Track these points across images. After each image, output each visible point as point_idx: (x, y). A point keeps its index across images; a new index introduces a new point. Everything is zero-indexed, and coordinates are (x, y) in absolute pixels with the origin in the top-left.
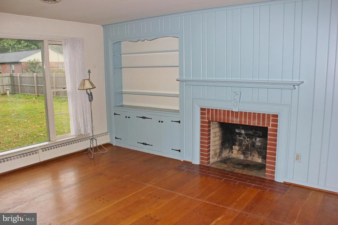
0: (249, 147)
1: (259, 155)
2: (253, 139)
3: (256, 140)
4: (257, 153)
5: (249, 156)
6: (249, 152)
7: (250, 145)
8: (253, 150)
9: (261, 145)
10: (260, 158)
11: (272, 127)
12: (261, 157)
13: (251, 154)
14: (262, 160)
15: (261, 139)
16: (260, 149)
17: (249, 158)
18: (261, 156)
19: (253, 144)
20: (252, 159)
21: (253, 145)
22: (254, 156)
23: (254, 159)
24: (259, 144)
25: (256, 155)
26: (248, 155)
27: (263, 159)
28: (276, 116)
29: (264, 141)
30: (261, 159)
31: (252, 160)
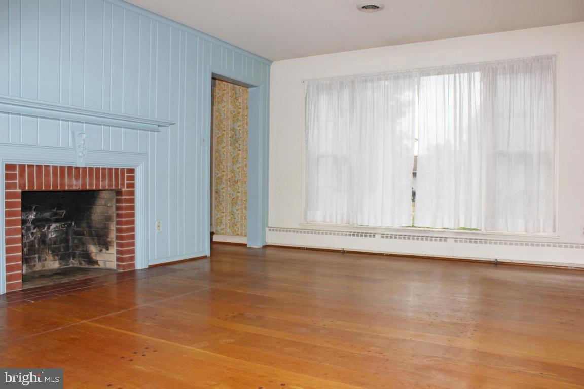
0: (35, 246)
1: (54, 256)
2: (44, 229)
3: (49, 228)
4: (50, 252)
5: (37, 263)
6: (36, 256)
7: (36, 241)
8: (43, 249)
9: (56, 236)
10: (56, 260)
11: (127, 188)
12: (57, 258)
13: (39, 259)
14: (60, 264)
15: (58, 225)
16: (55, 243)
17: (37, 266)
18: (57, 255)
19: (42, 238)
20: (43, 266)
21: (43, 240)
22: (45, 260)
23: (45, 265)
24: (53, 236)
25: (50, 257)
26: (35, 261)
27: (61, 261)
28: (132, 171)
29: (62, 227)
30: (57, 262)
31: (43, 269)
